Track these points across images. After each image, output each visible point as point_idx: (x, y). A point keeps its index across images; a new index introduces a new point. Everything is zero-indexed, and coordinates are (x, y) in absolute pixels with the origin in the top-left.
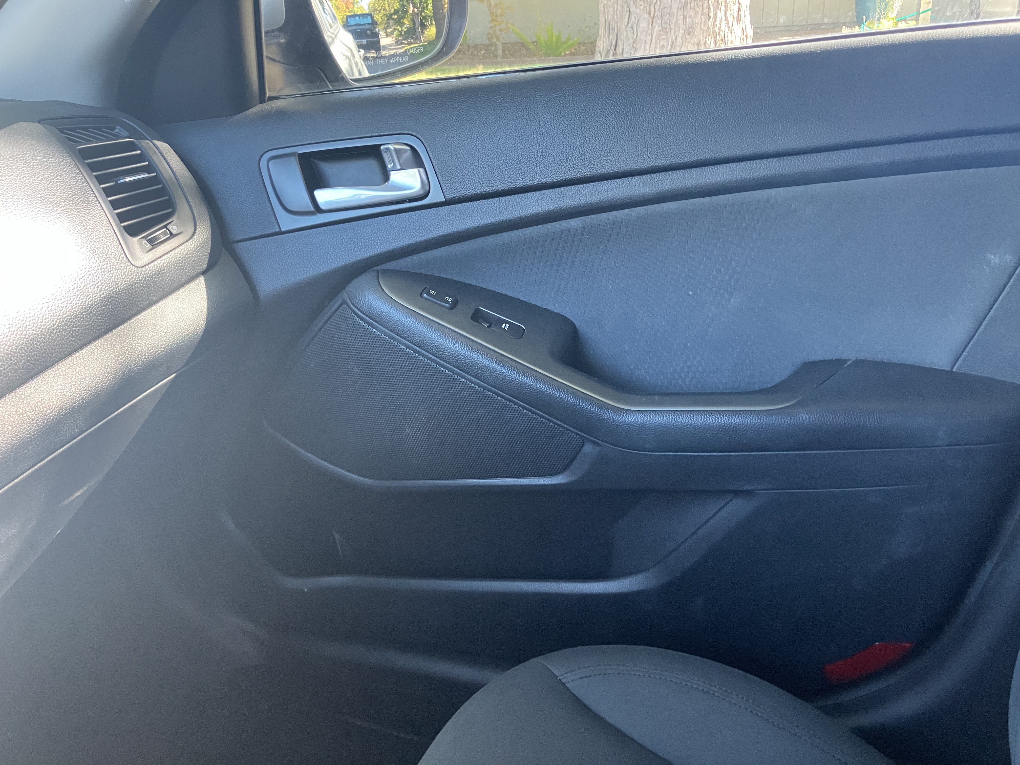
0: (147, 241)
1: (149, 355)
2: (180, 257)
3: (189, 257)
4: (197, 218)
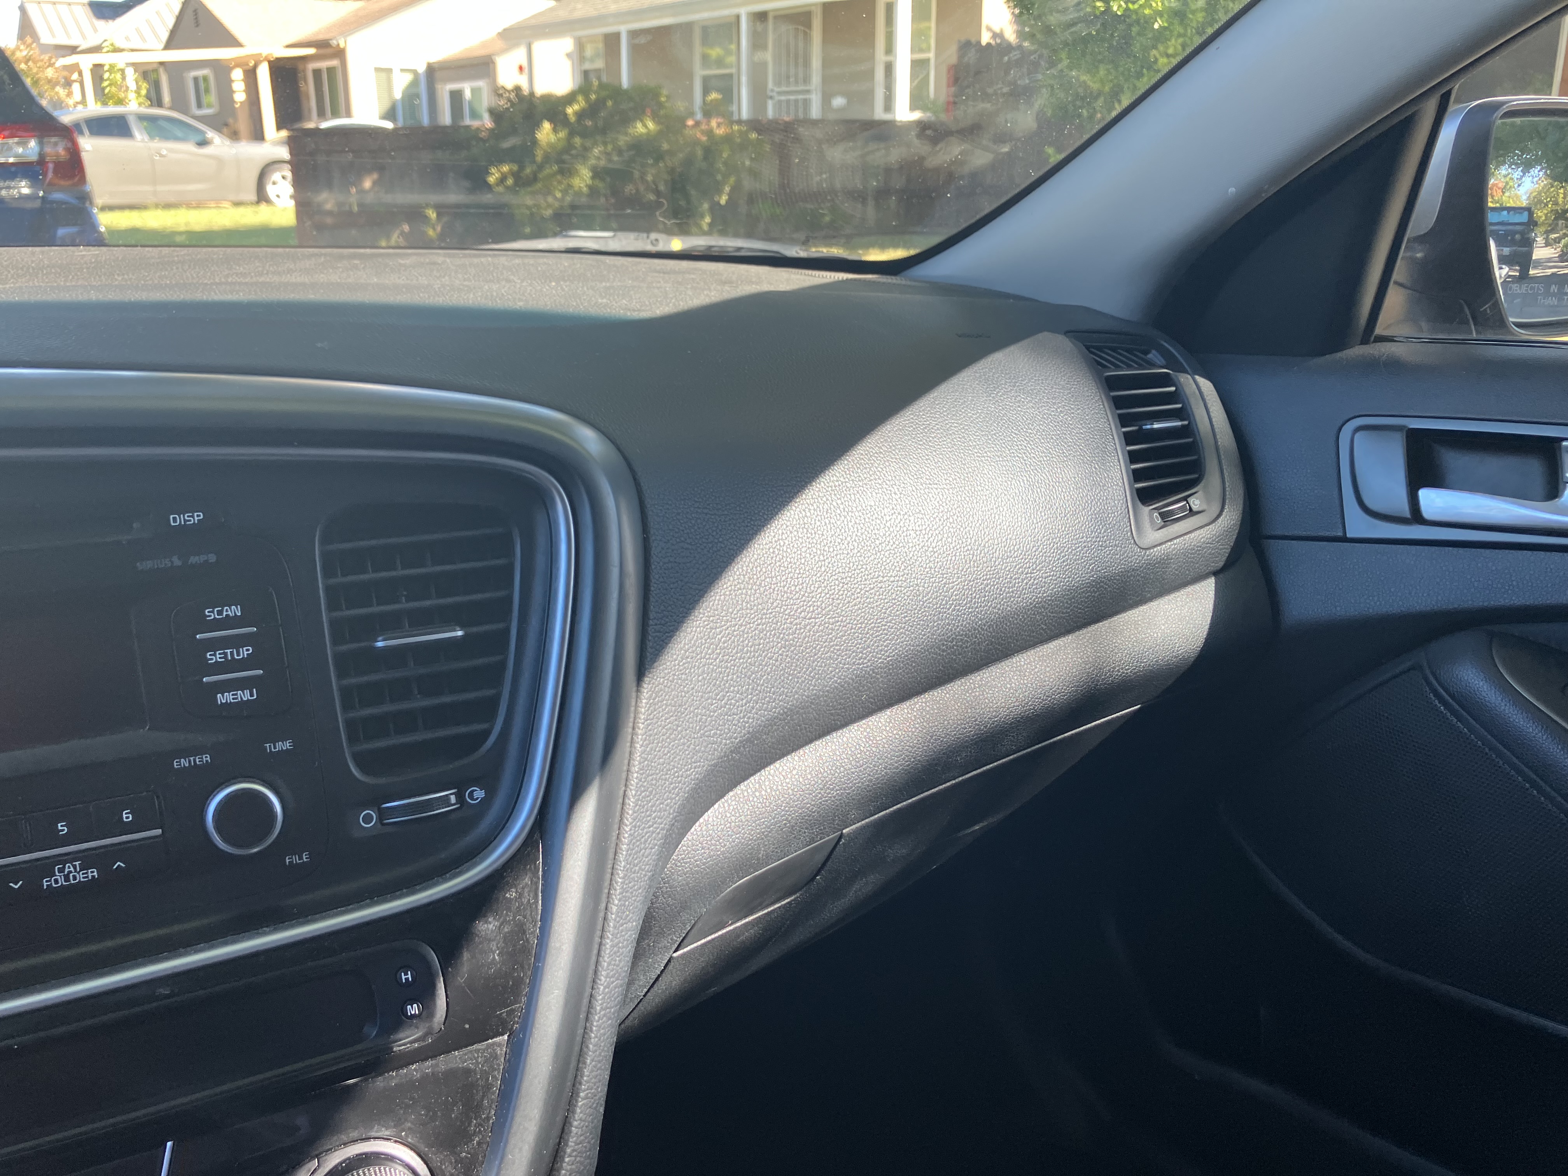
0: (1160, 514)
1: (1123, 673)
2: (1194, 545)
3: (1207, 547)
4: (1227, 493)
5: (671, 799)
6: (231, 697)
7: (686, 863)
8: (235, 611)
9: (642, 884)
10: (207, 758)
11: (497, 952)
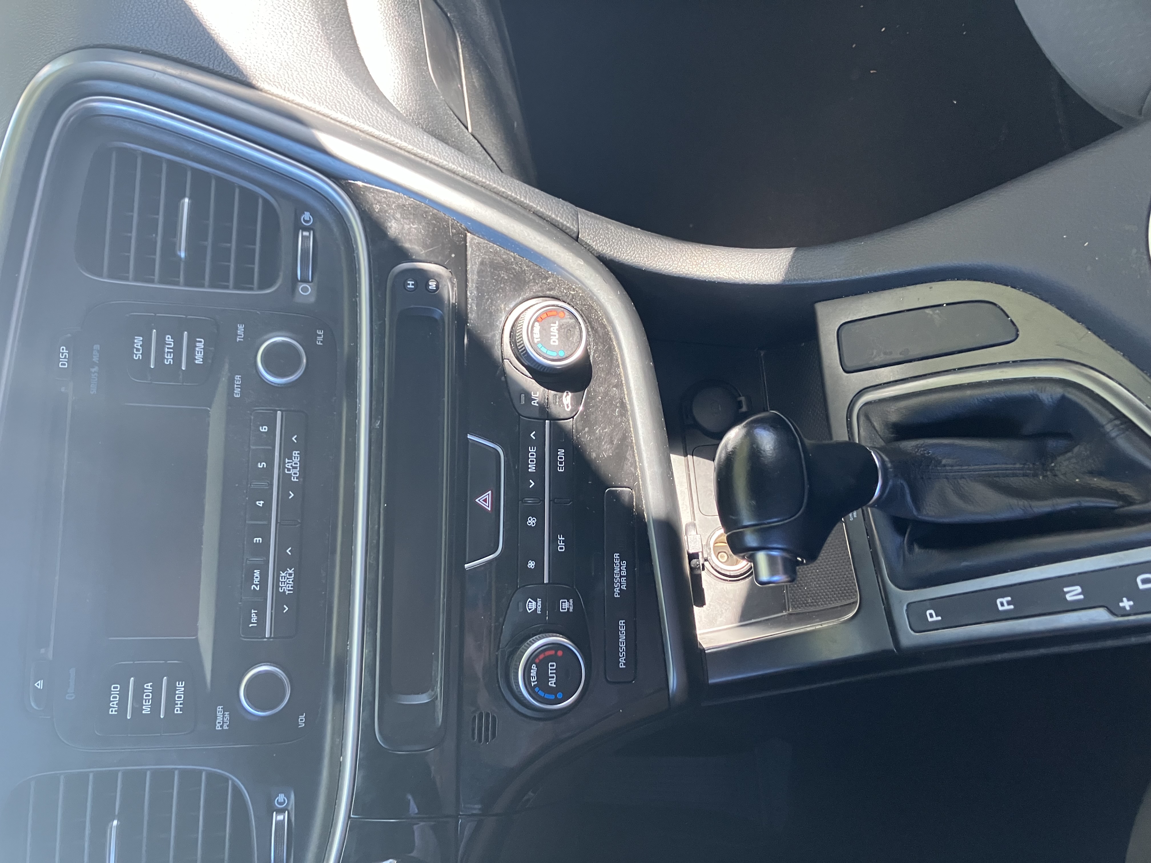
5: (348, 89)
6: (199, 354)
7: (401, 97)
8: (138, 341)
9: (400, 125)
10: (238, 377)
11: (412, 225)
